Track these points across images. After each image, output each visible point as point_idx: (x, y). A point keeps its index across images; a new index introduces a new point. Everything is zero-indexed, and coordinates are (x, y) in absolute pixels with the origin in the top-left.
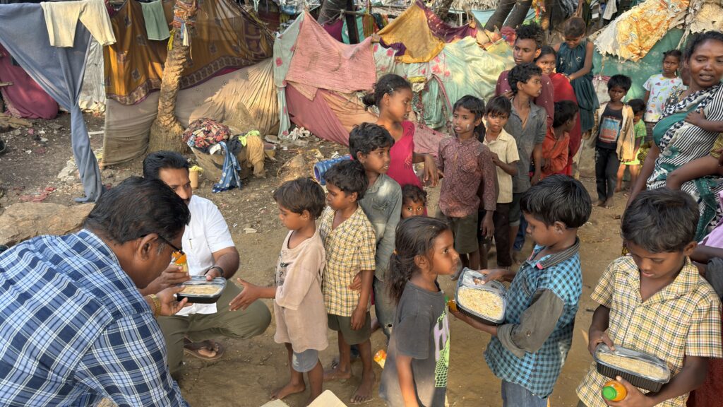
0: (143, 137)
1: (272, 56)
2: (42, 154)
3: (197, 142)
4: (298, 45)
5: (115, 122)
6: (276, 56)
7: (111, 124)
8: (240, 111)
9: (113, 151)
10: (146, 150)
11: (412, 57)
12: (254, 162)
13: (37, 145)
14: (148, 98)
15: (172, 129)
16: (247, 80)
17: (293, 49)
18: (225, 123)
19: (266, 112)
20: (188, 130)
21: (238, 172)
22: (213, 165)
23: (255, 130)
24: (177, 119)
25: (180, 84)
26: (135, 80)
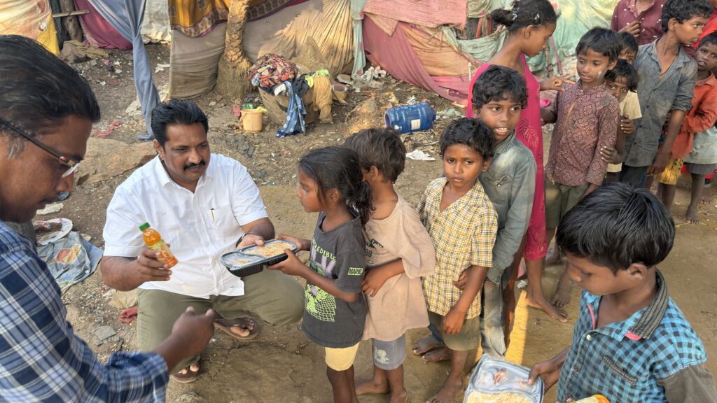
0: (210, 73)
2: (114, 86)
3: (261, 80)
5: (181, 55)
7: (176, 57)
8: (310, 46)
9: (179, 86)
10: (215, 86)
12: (321, 106)
13: (111, 76)
14: (214, 30)
15: (240, 65)
16: (322, 11)
18: (293, 61)
19: (340, 48)
20: (254, 66)
21: (304, 116)
22: (278, 107)
23: (325, 69)
24: (245, 54)
25: (248, 15)
26: (200, 10)
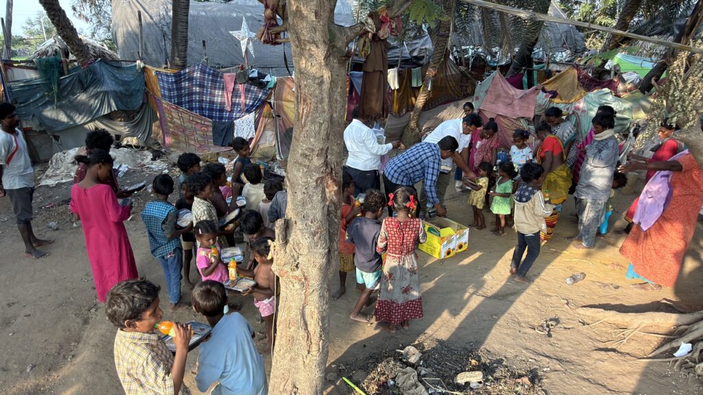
1: (473, 94)
4: (490, 89)
6: (476, 95)
11: (562, 100)
14: (407, 114)
15: (415, 131)
16: (457, 107)
17: (486, 92)
20: (423, 132)
24: (418, 126)
25: (423, 108)
26: (403, 105)
